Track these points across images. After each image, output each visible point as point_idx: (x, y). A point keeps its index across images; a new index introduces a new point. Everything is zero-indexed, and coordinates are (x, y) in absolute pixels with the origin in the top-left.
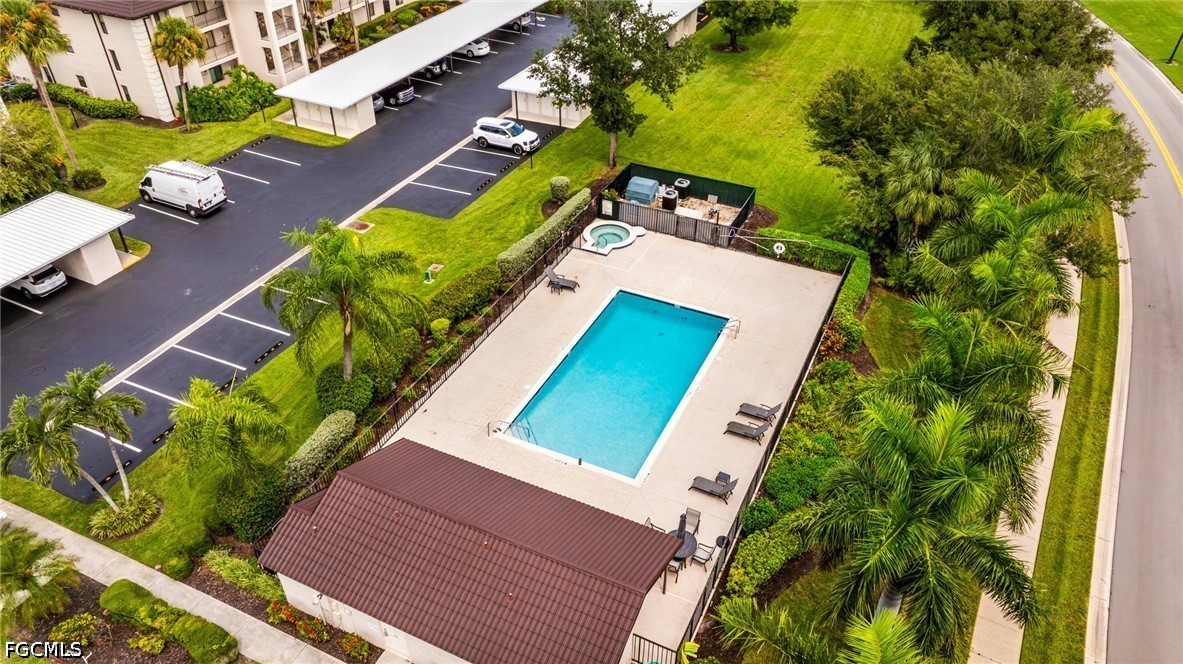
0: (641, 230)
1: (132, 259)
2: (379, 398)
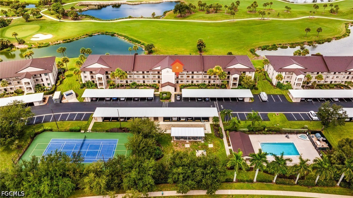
0: (309, 139)
1: (251, 101)
2: (252, 131)
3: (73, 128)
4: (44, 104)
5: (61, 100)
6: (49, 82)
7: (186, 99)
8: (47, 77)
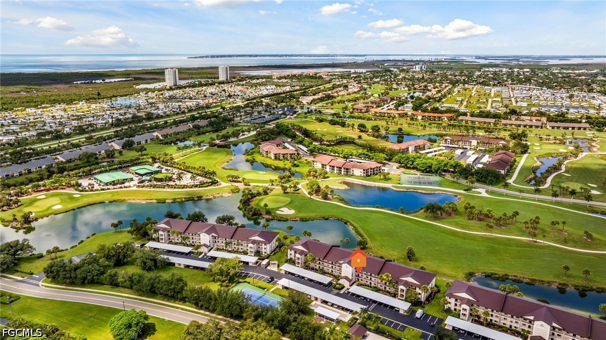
1: (404, 314)
3: (262, 286)
4: (255, 266)
5: (267, 266)
6: (266, 251)
7: (353, 294)
8: (266, 247)
